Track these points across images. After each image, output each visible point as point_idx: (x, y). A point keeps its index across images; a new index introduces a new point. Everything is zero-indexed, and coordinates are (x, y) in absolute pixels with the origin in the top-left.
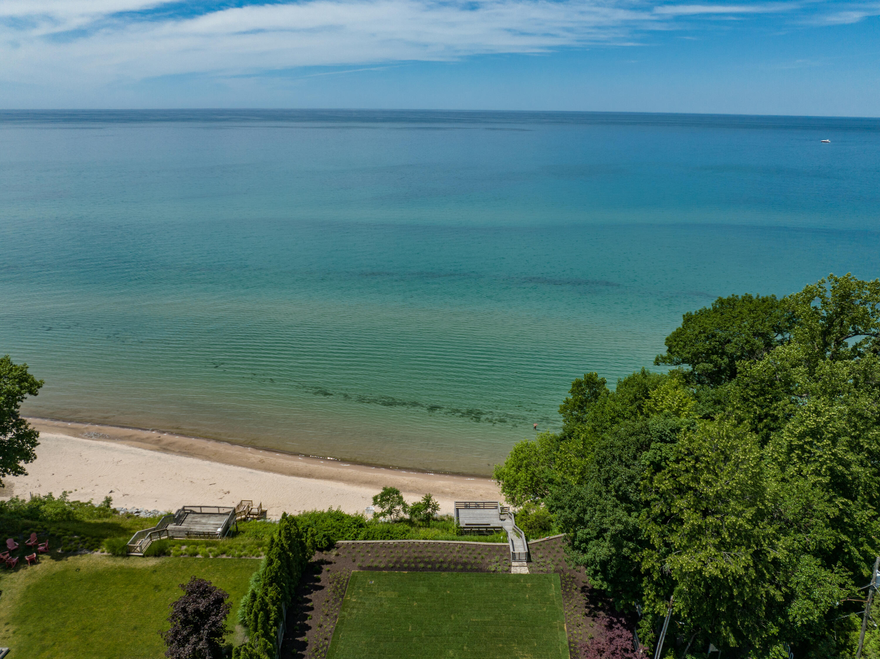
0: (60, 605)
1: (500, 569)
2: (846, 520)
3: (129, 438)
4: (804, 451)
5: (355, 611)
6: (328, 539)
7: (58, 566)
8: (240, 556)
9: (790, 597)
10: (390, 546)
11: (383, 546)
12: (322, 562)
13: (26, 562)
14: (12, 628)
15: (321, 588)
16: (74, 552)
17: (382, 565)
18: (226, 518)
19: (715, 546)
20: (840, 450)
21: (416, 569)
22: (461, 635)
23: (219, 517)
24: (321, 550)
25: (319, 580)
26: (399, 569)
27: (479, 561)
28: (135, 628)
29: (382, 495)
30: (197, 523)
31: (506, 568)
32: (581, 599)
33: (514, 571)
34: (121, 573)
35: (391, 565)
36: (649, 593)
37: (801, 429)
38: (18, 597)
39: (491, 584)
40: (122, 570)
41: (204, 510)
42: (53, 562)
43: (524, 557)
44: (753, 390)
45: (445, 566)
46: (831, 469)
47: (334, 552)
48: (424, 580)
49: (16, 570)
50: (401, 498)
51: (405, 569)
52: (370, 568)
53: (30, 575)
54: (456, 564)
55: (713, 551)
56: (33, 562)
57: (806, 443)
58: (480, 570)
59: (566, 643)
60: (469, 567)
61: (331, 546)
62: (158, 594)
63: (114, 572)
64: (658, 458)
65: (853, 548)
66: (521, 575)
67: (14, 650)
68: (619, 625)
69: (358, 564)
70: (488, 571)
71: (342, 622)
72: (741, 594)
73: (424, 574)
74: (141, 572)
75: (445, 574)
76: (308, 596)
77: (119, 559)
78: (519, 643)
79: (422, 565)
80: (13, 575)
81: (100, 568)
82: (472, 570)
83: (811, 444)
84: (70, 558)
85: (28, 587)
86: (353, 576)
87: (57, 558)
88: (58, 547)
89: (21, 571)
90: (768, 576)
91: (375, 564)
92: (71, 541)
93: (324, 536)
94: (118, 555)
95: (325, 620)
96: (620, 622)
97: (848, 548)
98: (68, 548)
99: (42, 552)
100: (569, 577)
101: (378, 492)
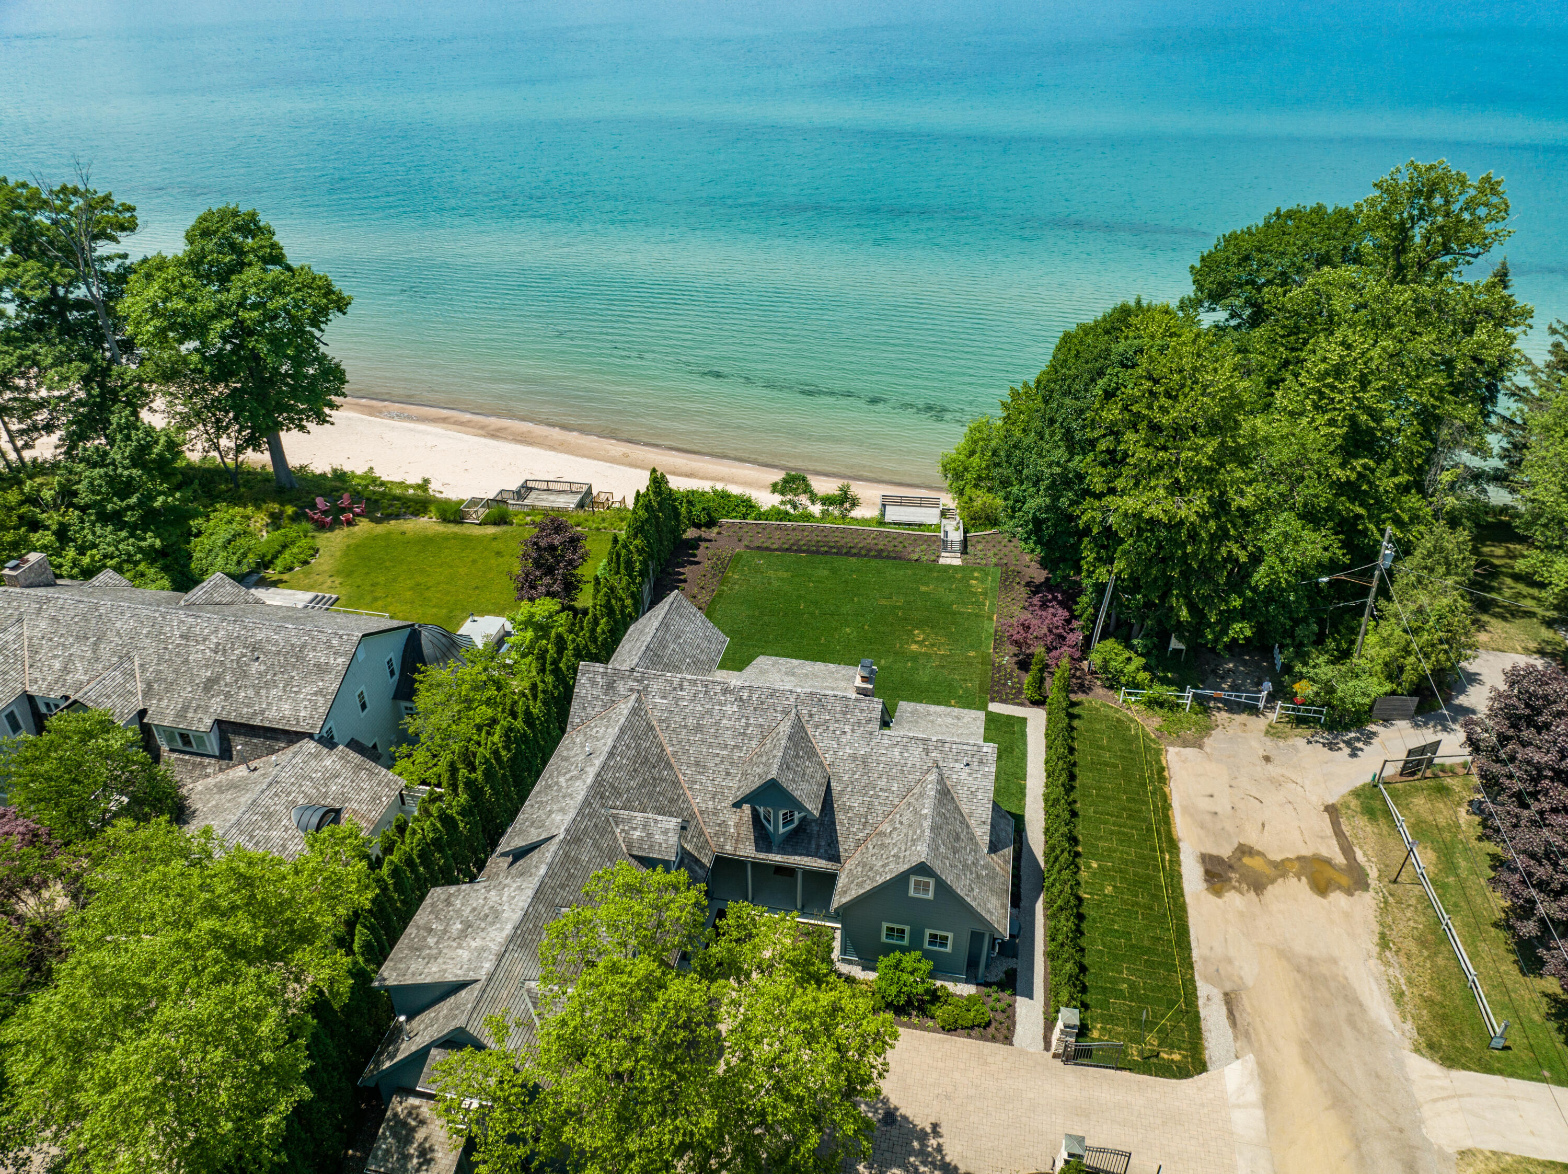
0: (388, 564)
1: (924, 558)
2: (1365, 487)
3: (444, 420)
4: (1321, 395)
5: (737, 587)
6: (709, 514)
7: (380, 529)
8: (598, 529)
9: (1256, 559)
10: (787, 528)
11: (779, 528)
12: (700, 539)
13: (342, 523)
14: (338, 581)
15: (698, 563)
16: (397, 517)
17: (775, 546)
18: (579, 497)
19: (1167, 488)
20: (1368, 397)
21: (817, 552)
22: (863, 616)
23: (571, 496)
24: (698, 526)
25: (695, 556)
26: (796, 551)
27: (899, 549)
28: (477, 588)
29: (785, 481)
30: (543, 500)
31: (933, 558)
32: (1022, 592)
33: (942, 561)
34: (455, 538)
35: (786, 546)
36: (1089, 554)
37: (1323, 366)
38: (338, 554)
39: (910, 572)
40: (455, 536)
41: (552, 486)
42: (373, 525)
43: (957, 547)
44: (1283, 327)
45: (854, 551)
46: (1352, 419)
47: (715, 530)
48: (826, 563)
49: (331, 529)
50: (808, 486)
51: (804, 552)
52: (758, 548)
53: (348, 536)
54: (869, 550)
55: (1162, 492)
56: (350, 523)
57: (1325, 386)
58: (898, 558)
59: (992, 631)
60: (885, 554)
61: (711, 523)
62: (500, 560)
63: (446, 538)
64: (1113, 385)
65: (1371, 526)
66: (950, 566)
67: (343, 598)
68: (1054, 603)
69: (745, 543)
70: (909, 560)
71: (720, 595)
72: (1195, 554)
73: (828, 557)
74: (479, 539)
75: (854, 560)
76: (681, 570)
77: (451, 525)
78: (932, 628)
79: (825, 549)
80: (328, 534)
81: (430, 532)
82: (888, 557)
83: (1333, 388)
84: (393, 522)
85: (348, 546)
86: (738, 554)
87: (378, 521)
88: (377, 511)
89: (337, 531)
90: (1232, 532)
91: (765, 545)
92: (391, 505)
93: (704, 509)
94: (450, 522)
95: (700, 593)
96: (1055, 598)
97: (1364, 524)
98: (389, 511)
99: (358, 515)
100: (1013, 571)
101: (778, 476)
